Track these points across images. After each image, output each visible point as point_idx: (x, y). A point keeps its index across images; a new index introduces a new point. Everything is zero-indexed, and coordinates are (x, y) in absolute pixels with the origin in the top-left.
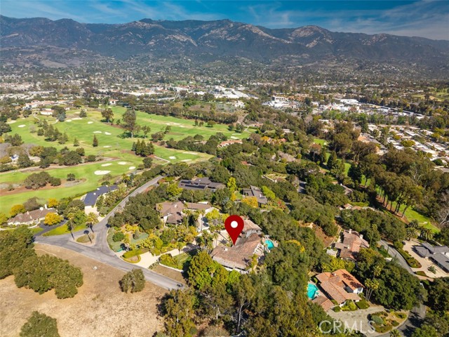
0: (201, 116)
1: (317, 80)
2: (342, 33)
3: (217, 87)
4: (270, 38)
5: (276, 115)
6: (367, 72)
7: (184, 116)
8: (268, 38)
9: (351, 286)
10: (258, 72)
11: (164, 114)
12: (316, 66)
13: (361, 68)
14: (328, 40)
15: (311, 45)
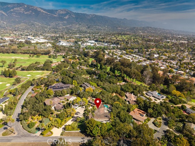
0: (31, 52)
1: (74, 33)
2: (78, 13)
3: (29, 37)
4: (47, 14)
5: (67, 49)
6: (91, 29)
7: (21, 53)
8: (46, 14)
9: (142, 114)
10: (46, 29)
11: (8, 53)
12: (71, 27)
13: (89, 28)
14: (73, 16)
15: (66, 18)
